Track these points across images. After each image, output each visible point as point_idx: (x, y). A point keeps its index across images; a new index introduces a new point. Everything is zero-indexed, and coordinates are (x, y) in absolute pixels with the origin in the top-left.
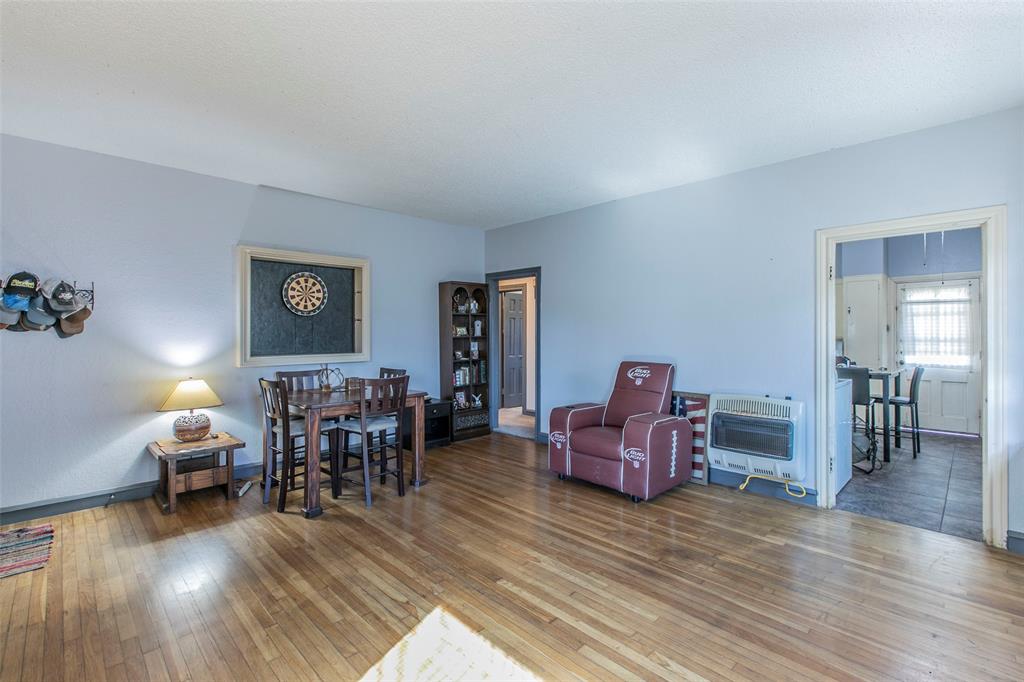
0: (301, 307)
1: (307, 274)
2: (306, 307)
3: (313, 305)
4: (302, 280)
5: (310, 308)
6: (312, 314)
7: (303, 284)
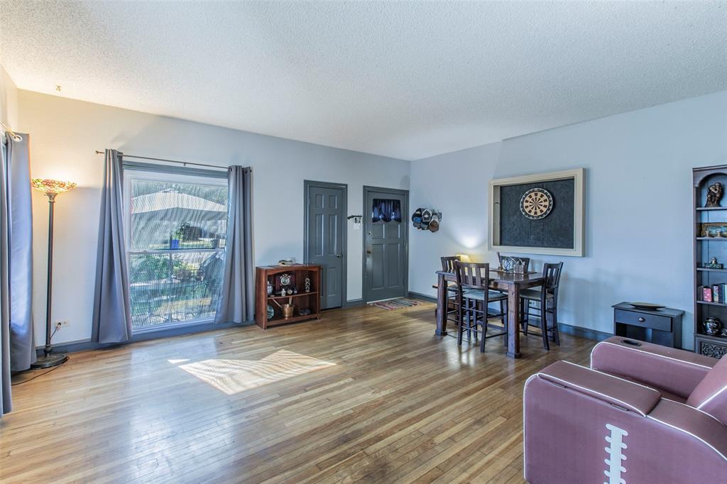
0: (532, 214)
1: (536, 189)
2: (536, 213)
3: (541, 211)
4: (533, 194)
5: (539, 214)
6: (540, 218)
7: (534, 197)
